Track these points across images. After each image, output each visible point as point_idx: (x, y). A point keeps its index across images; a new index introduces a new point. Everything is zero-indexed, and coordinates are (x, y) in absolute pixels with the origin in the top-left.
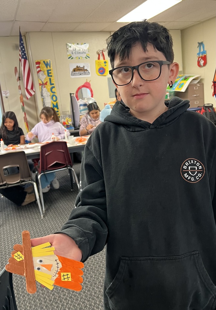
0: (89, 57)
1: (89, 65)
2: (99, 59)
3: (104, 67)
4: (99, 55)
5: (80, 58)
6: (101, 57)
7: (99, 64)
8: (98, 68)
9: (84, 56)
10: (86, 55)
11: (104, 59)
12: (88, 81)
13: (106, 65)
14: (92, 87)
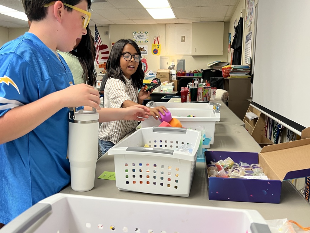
0: (148, 42)
1: (147, 47)
2: (155, 43)
3: (158, 49)
4: (155, 40)
5: (141, 42)
6: (156, 42)
7: (154, 46)
8: (153, 49)
9: (144, 40)
10: (145, 40)
11: (158, 43)
12: (145, 58)
13: (158, 48)
14: (147, 62)
